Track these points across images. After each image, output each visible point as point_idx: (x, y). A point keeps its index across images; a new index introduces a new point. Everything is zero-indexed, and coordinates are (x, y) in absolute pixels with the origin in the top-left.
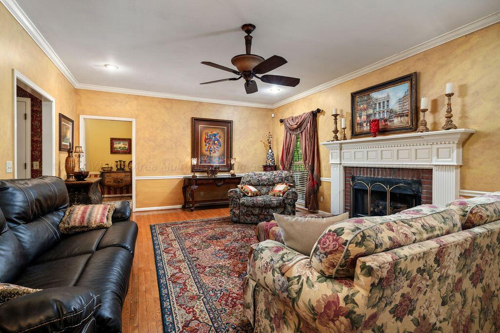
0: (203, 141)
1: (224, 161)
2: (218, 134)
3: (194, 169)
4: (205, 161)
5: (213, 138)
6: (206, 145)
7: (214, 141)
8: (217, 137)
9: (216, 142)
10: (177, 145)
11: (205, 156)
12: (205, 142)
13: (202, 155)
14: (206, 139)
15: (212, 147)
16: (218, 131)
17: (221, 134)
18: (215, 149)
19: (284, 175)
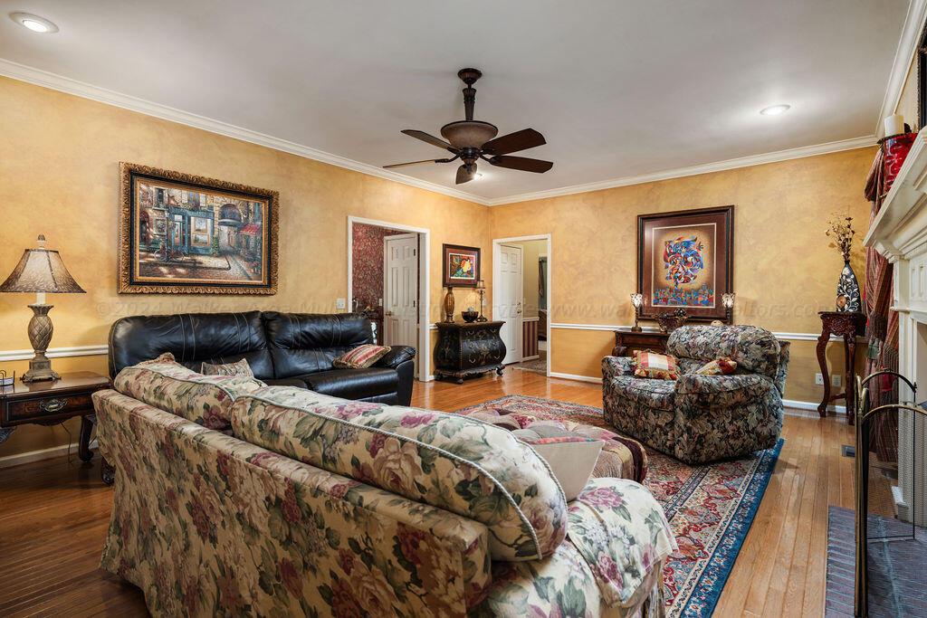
0: (662, 259)
1: (711, 300)
2: (695, 240)
3: (642, 314)
4: (665, 300)
5: (684, 250)
6: (667, 267)
7: (686, 257)
8: (693, 247)
9: (690, 259)
10: (612, 270)
11: (665, 288)
12: (666, 260)
13: (659, 287)
14: (667, 255)
15: (681, 270)
16: (695, 234)
17: (703, 239)
18: (687, 273)
19: (739, 339)
